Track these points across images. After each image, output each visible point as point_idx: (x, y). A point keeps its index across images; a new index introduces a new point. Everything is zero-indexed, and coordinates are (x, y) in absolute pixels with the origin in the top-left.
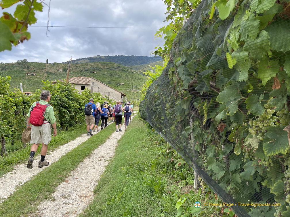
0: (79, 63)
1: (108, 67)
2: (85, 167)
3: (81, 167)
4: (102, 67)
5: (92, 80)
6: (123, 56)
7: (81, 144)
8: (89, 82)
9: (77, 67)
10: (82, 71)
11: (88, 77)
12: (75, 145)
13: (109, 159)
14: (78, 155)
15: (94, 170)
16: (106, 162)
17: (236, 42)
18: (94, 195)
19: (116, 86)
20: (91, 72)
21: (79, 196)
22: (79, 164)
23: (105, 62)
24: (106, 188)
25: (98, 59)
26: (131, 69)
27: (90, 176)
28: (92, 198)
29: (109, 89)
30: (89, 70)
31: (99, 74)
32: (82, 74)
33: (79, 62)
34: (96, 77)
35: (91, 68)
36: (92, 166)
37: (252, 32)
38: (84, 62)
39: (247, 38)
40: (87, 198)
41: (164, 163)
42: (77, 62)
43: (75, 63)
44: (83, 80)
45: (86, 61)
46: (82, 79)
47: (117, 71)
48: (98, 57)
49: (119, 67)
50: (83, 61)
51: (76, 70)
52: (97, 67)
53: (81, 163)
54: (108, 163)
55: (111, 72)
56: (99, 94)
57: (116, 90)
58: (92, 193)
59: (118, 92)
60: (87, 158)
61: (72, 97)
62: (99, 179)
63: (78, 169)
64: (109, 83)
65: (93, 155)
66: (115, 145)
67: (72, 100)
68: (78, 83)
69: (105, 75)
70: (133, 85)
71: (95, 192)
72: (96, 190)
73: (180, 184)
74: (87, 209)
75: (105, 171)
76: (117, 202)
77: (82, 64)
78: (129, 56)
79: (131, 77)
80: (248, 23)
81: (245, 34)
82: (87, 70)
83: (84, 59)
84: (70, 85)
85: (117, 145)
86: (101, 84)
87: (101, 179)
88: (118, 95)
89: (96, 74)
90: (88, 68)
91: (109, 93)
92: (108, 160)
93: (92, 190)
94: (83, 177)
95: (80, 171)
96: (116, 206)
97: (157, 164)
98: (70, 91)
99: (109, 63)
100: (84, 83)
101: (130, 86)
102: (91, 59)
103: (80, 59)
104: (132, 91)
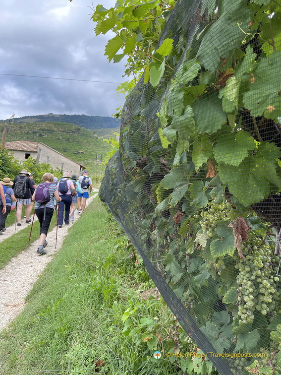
0: (24, 122)
1: (63, 130)
2: (19, 265)
3: (13, 264)
4: (55, 129)
5: (41, 146)
6: (84, 115)
7: (17, 232)
8: (36, 148)
9: (21, 127)
10: (28, 133)
11: (35, 141)
12: (9, 233)
13: (54, 253)
14: (10, 248)
15: (31, 269)
16: (49, 257)
17: (164, 117)
18: (26, 303)
19: (74, 155)
20: (41, 135)
21: (5, 305)
22: (10, 260)
23: (59, 122)
24: (41, 294)
25: (51, 118)
26: (94, 133)
27: (24, 277)
28: (22, 308)
29: (64, 159)
30: (38, 132)
31: (51, 138)
32: (28, 138)
33: (24, 120)
34: (47, 142)
35: (40, 129)
36: (28, 264)
37: (177, 106)
38: (32, 121)
39: (173, 114)
40: (14, 308)
41: (123, 260)
42: (21, 121)
43: (18, 121)
44: (29, 146)
45: (34, 120)
46: (26, 145)
47: (75, 135)
48: (51, 116)
49: (79, 130)
50: (30, 119)
51: (19, 132)
52: (49, 129)
53: (14, 259)
54: (51, 259)
55: (68, 136)
56: (49, 165)
57: (73, 160)
58: (23, 301)
59: (75, 164)
60: (23, 252)
61: (9, 169)
62: (35, 281)
63: (8, 267)
64: (64, 151)
65: (32, 248)
66: (64, 235)
67: (8, 173)
68: (21, 149)
69: (59, 139)
70: (96, 155)
71: (27, 300)
72: (28, 297)
73: (140, 287)
74: (12, 322)
75: (45, 270)
76: (53, 314)
77: (29, 123)
78: (92, 117)
79: (95, 144)
80: (173, 95)
81: (172, 108)
82: (34, 133)
83: (31, 117)
84: (6, 152)
85: (67, 234)
86: (53, 152)
87: (38, 281)
88: (75, 167)
89: (47, 137)
90: (36, 129)
91: (63, 164)
92: (51, 255)
93: (24, 296)
94: (13, 279)
95: (10, 271)
96: (52, 318)
97: (114, 261)
98: (5, 160)
99: (66, 124)
100: (29, 150)
101: (93, 155)
102: (42, 118)
103: (25, 117)
104: (95, 163)
